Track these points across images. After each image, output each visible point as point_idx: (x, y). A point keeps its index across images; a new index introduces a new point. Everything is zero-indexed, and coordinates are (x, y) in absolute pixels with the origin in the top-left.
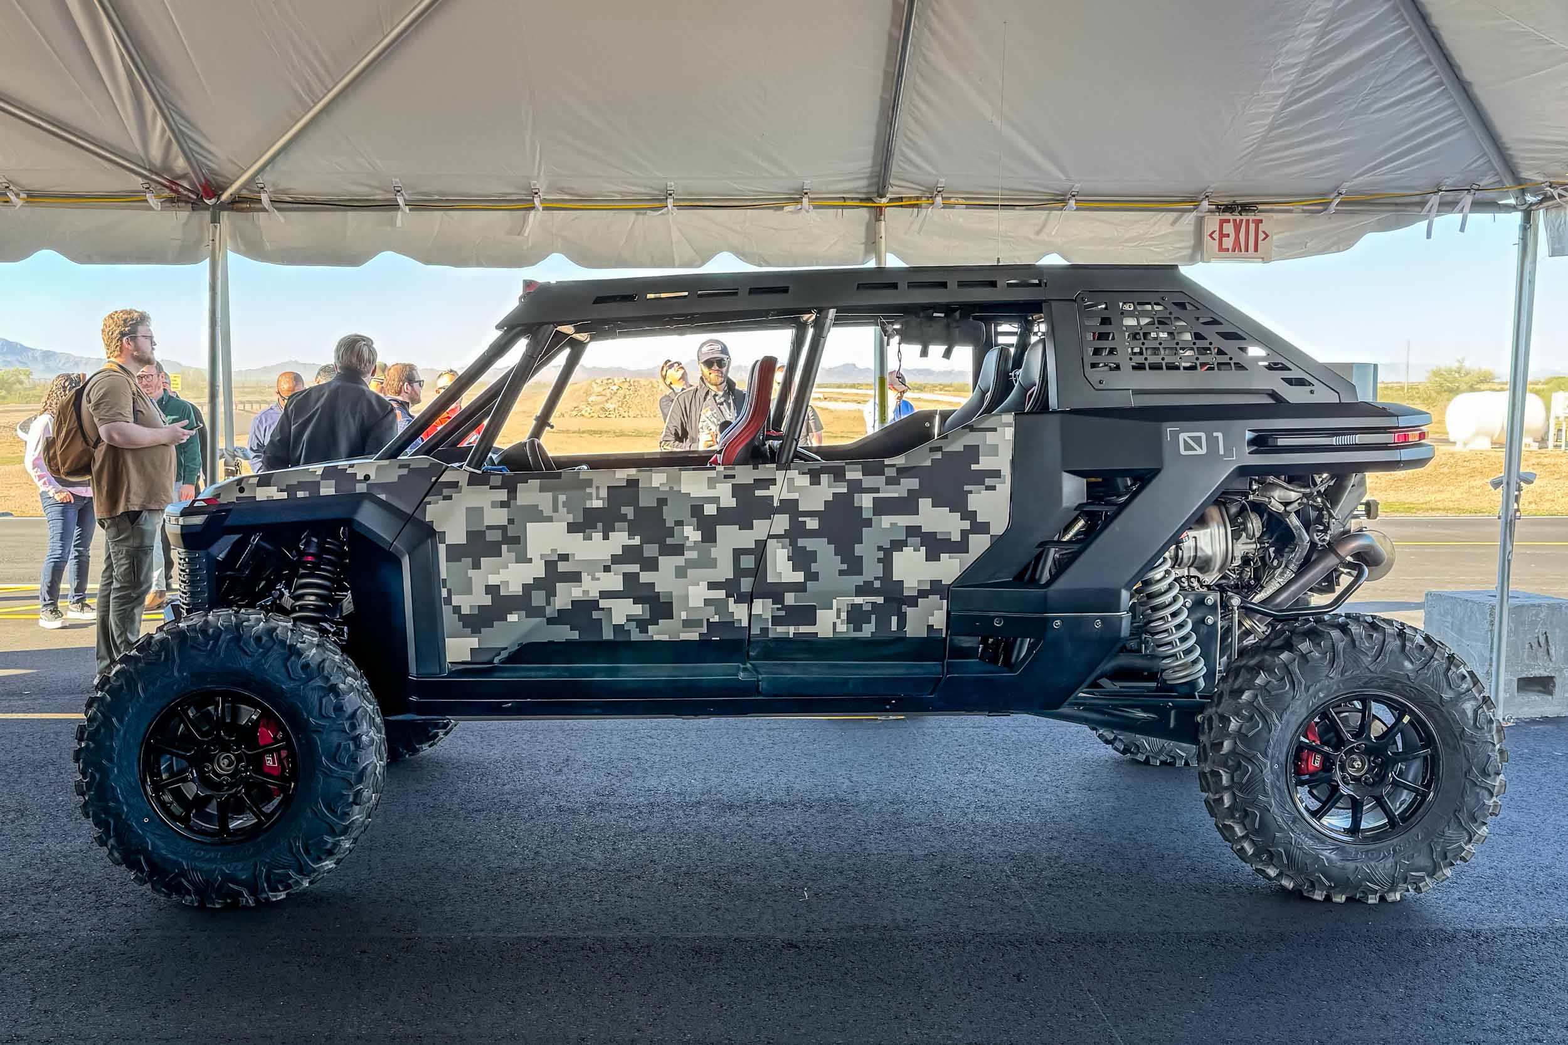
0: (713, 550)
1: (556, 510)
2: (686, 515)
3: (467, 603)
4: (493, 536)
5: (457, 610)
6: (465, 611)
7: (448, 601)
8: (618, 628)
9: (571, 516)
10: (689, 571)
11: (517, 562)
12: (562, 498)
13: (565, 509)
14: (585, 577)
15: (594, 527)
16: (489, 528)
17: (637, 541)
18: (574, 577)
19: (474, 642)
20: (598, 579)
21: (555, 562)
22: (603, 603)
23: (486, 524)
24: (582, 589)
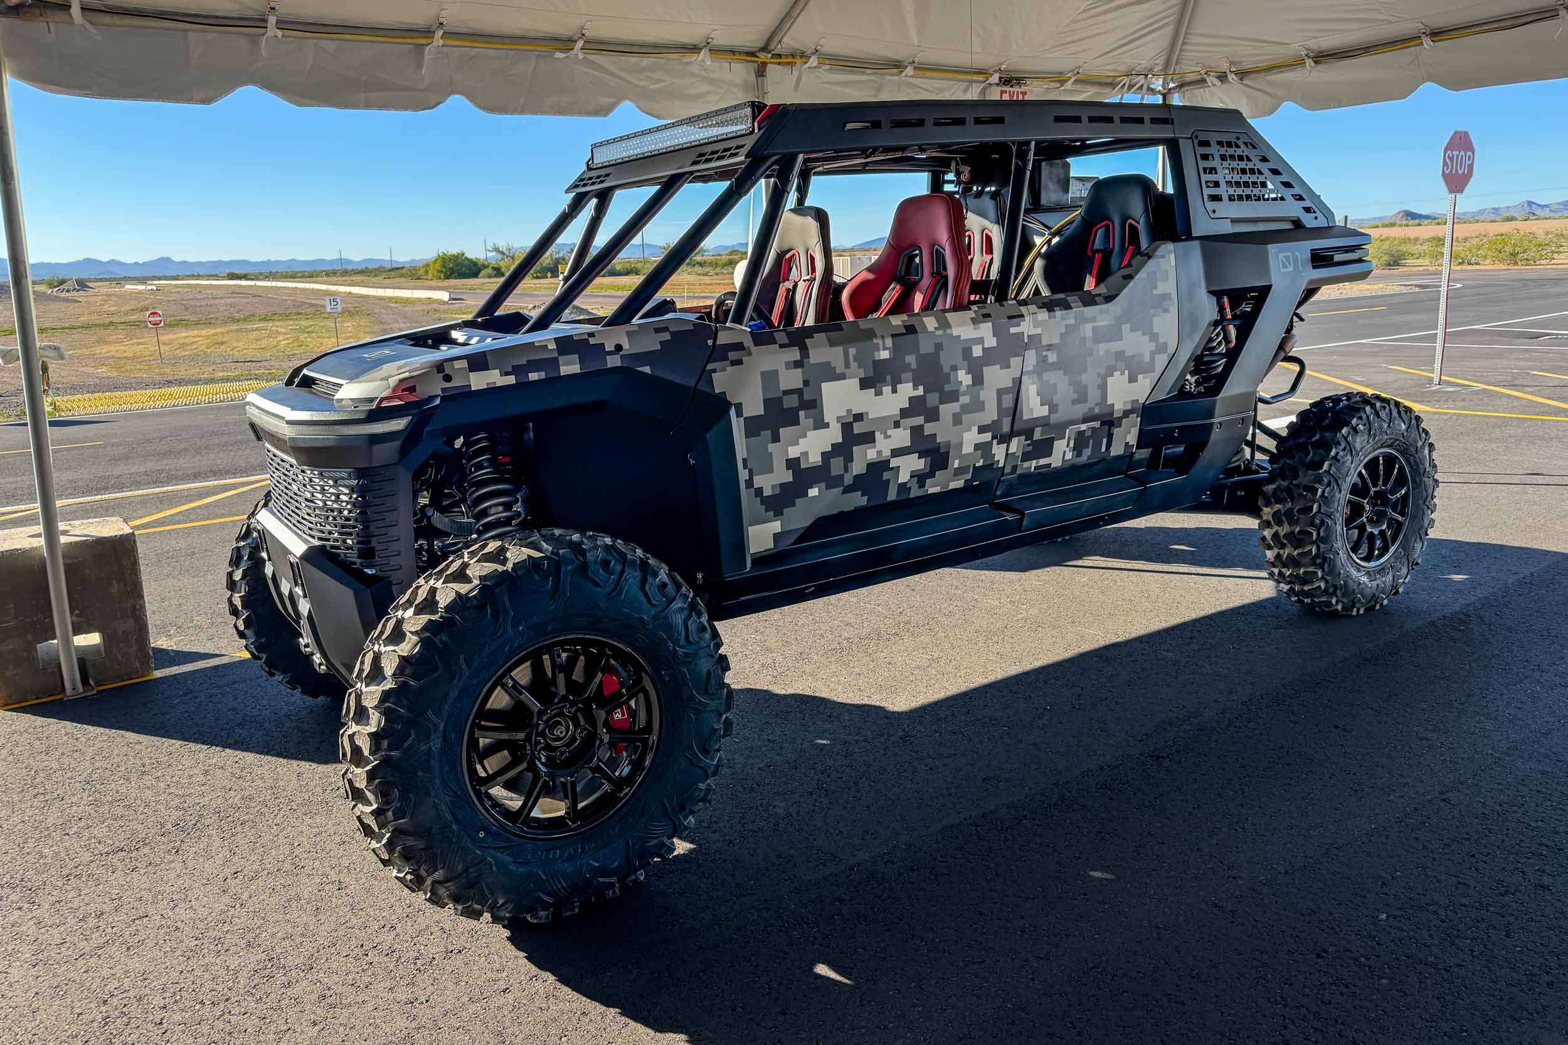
0: (981, 392)
1: (847, 365)
2: (959, 360)
3: (767, 483)
4: (791, 402)
5: (759, 492)
6: (767, 492)
7: (749, 483)
8: (903, 488)
9: (862, 370)
10: (964, 417)
11: (815, 428)
12: (852, 351)
13: (856, 364)
14: (878, 436)
15: (883, 381)
16: (786, 392)
17: (920, 391)
18: (868, 438)
19: (776, 526)
20: (890, 437)
21: (851, 424)
22: (894, 463)
23: (782, 389)
24: (876, 449)
